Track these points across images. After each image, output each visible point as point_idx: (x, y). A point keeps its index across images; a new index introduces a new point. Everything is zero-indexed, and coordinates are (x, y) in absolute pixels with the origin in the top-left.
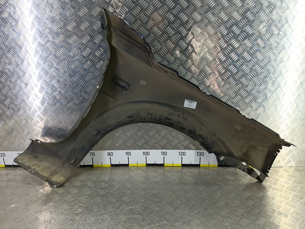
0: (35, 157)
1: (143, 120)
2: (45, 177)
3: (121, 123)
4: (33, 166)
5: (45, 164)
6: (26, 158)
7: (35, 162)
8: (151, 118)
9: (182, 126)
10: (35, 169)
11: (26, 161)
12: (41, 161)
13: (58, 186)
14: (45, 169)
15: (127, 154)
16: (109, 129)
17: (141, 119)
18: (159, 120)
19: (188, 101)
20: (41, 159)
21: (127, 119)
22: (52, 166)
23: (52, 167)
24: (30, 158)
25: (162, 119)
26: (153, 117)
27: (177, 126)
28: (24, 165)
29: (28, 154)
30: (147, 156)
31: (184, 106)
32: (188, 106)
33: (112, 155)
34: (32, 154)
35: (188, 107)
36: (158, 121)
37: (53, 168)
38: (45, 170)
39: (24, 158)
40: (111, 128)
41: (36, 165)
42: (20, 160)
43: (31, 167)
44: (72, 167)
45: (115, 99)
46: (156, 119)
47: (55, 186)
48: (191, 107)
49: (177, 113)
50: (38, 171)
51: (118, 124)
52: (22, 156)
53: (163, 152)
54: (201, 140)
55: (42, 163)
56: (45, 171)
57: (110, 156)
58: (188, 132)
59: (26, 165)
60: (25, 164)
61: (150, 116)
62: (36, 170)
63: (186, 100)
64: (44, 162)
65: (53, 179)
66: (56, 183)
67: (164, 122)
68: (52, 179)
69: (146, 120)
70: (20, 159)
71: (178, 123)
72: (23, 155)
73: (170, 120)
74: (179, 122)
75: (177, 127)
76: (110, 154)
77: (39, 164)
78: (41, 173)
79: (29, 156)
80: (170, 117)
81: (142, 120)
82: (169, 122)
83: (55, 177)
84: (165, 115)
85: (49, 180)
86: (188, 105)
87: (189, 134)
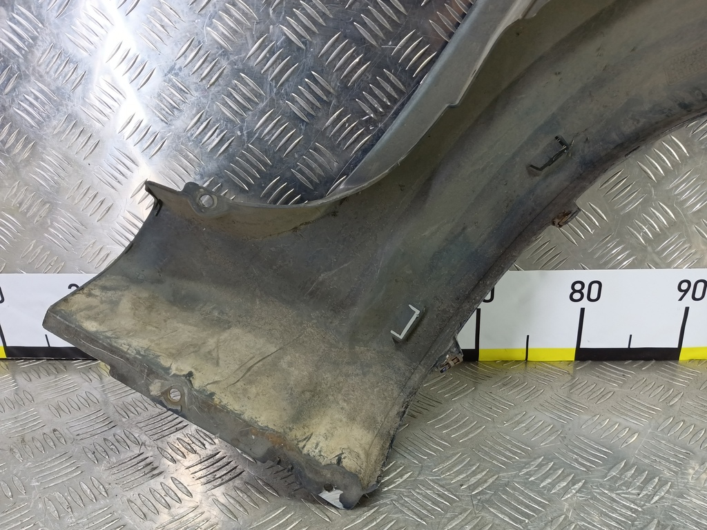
0: (183, 302)
2: (263, 432)
4: (177, 355)
6: (125, 305)
7: (184, 330)
10: (190, 374)
11: (126, 322)
12: (222, 324)
13: (355, 494)
14: (249, 374)
20: (216, 314)
22: (288, 358)
23: (290, 364)
24: (150, 308)
28: (114, 350)
29: (135, 281)
33: (594, 296)
34: (159, 281)
37: (298, 369)
38: (251, 382)
39: (115, 304)
41: (194, 348)
42: (89, 318)
43: (165, 362)
44: (400, 362)
47: (333, 496)
50: (211, 388)
52: (97, 292)
55: (225, 335)
56: (253, 390)
57: (585, 303)
59: (132, 353)
60: (123, 344)
62: (197, 384)
64: (236, 331)
65: (313, 440)
66: (338, 478)
68: (309, 448)
70: (89, 308)
72: (104, 288)
76: (585, 291)
77: (211, 342)
78: (234, 406)
79: (145, 295)
83: (322, 429)
85: (291, 454)
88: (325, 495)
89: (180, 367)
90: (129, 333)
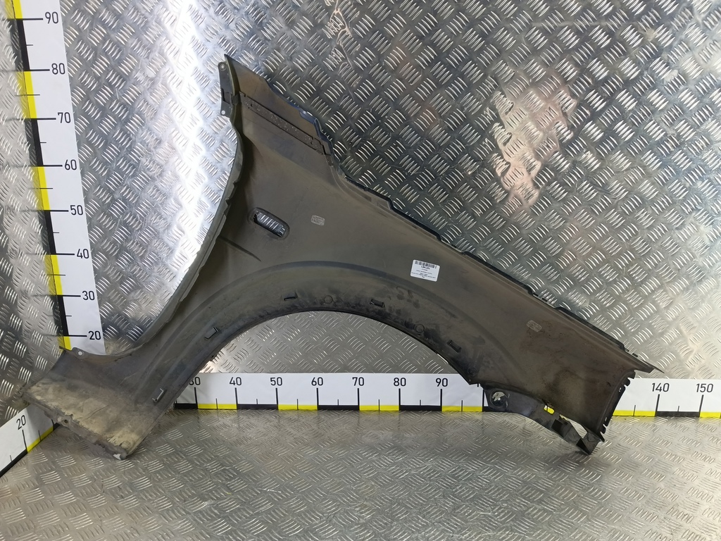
0: (72, 388)
1: (319, 306)
2: (95, 435)
3: (268, 312)
4: (68, 408)
5: (94, 404)
6: (51, 390)
7: (72, 399)
8: (337, 301)
9: (408, 320)
10: (72, 415)
11: (50, 396)
12: (86, 397)
13: (125, 455)
14: (94, 415)
16: (241, 324)
17: (315, 303)
18: (356, 304)
19: (420, 264)
20: (84, 393)
21: (283, 302)
22: (110, 409)
23: (111, 412)
24: (60, 391)
25: (362, 303)
26: (342, 298)
27: (397, 320)
28: (46, 406)
29: (55, 380)
31: (412, 275)
32: (421, 274)
34: (63, 380)
35: (420, 277)
36: (353, 307)
37: (113, 413)
38: (94, 418)
39: (47, 390)
40: (246, 322)
41: (74, 406)
42: (38, 395)
43: (63, 411)
44: (156, 410)
45: (255, 257)
46: (348, 304)
47: (117, 456)
48: (426, 278)
49: (395, 291)
50: (78, 420)
51: (262, 314)
52: (40, 385)
54: (453, 352)
55: (87, 401)
56: (94, 421)
58: (422, 334)
59: (52, 407)
60: (49, 404)
61: (334, 297)
62: (74, 418)
63: (414, 261)
64: (91, 399)
65: (113, 438)
66: (119, 450)
67: (368, 310)
68: (111, 440)
69: (325, 305)
70: (38, 391)
71: (399, 312)
72: (43, 384)
73: (381, 305)
74: (400, 310)
75: (398, 322)
77: (81, 403)
78: (86, 426)
79: (58, 386)
80: (380, 300)
81: (316, 306)
82: (379, 310)
83: (118, 435)
84: (369, 294)
85: (105, 442)
86: (419, 272)
87: (423, 339)
88: (115, 456)
89: (68, 412)
90: (51, 400)
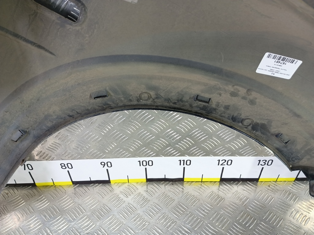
1: (135, 103)
3: (78, 111)
8: (157, 98)
9: (235, 115)
15: (104, 165)
16: (49, 124)
17: (130, 100)
18: (178, 101)
19: (274, 58)
21: (93, 101)
25: (184, 99)
26: (162, 95)
27: (223, 115)
30: (147, 167)
32: (271, 70)
35: (269, 74)
36: (175, 103)
40: (54, 122)
45: (46, 50)
46: (168, 100)
48: (276, 75)
49: (230, 88)
51: (71, 114)
53: (184, 161)
54: (278, 144)
58: (250, 128)
61: (152, 93)
63: (267, 54)
67: (191, 106)
69: (142, 102)
71: (227, 107)
73: (208, 101)
74: (229, 106)
75: (224, 117)
80: (207, 96)
81: (132, 103)
82: (204, 106)
84: (196, 90)
86: (269, 69)
87: (250, 132)
